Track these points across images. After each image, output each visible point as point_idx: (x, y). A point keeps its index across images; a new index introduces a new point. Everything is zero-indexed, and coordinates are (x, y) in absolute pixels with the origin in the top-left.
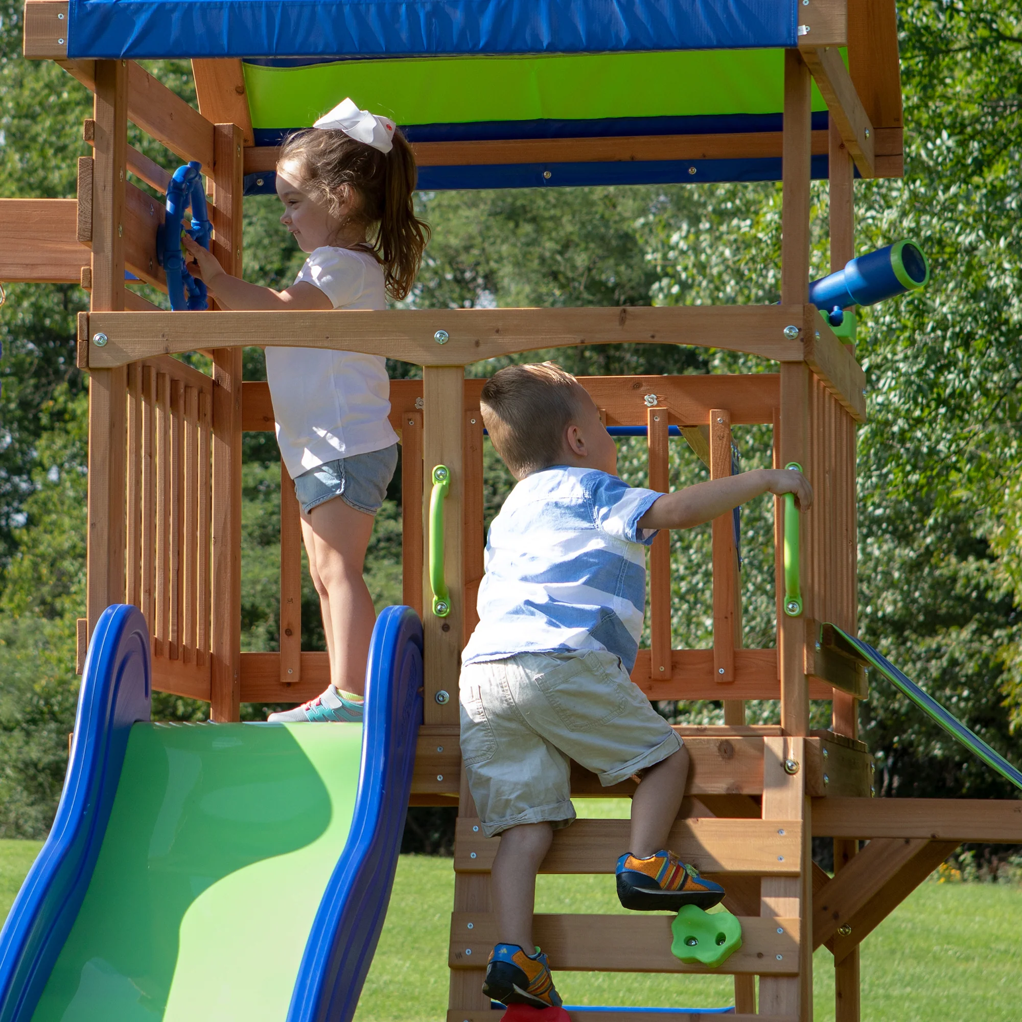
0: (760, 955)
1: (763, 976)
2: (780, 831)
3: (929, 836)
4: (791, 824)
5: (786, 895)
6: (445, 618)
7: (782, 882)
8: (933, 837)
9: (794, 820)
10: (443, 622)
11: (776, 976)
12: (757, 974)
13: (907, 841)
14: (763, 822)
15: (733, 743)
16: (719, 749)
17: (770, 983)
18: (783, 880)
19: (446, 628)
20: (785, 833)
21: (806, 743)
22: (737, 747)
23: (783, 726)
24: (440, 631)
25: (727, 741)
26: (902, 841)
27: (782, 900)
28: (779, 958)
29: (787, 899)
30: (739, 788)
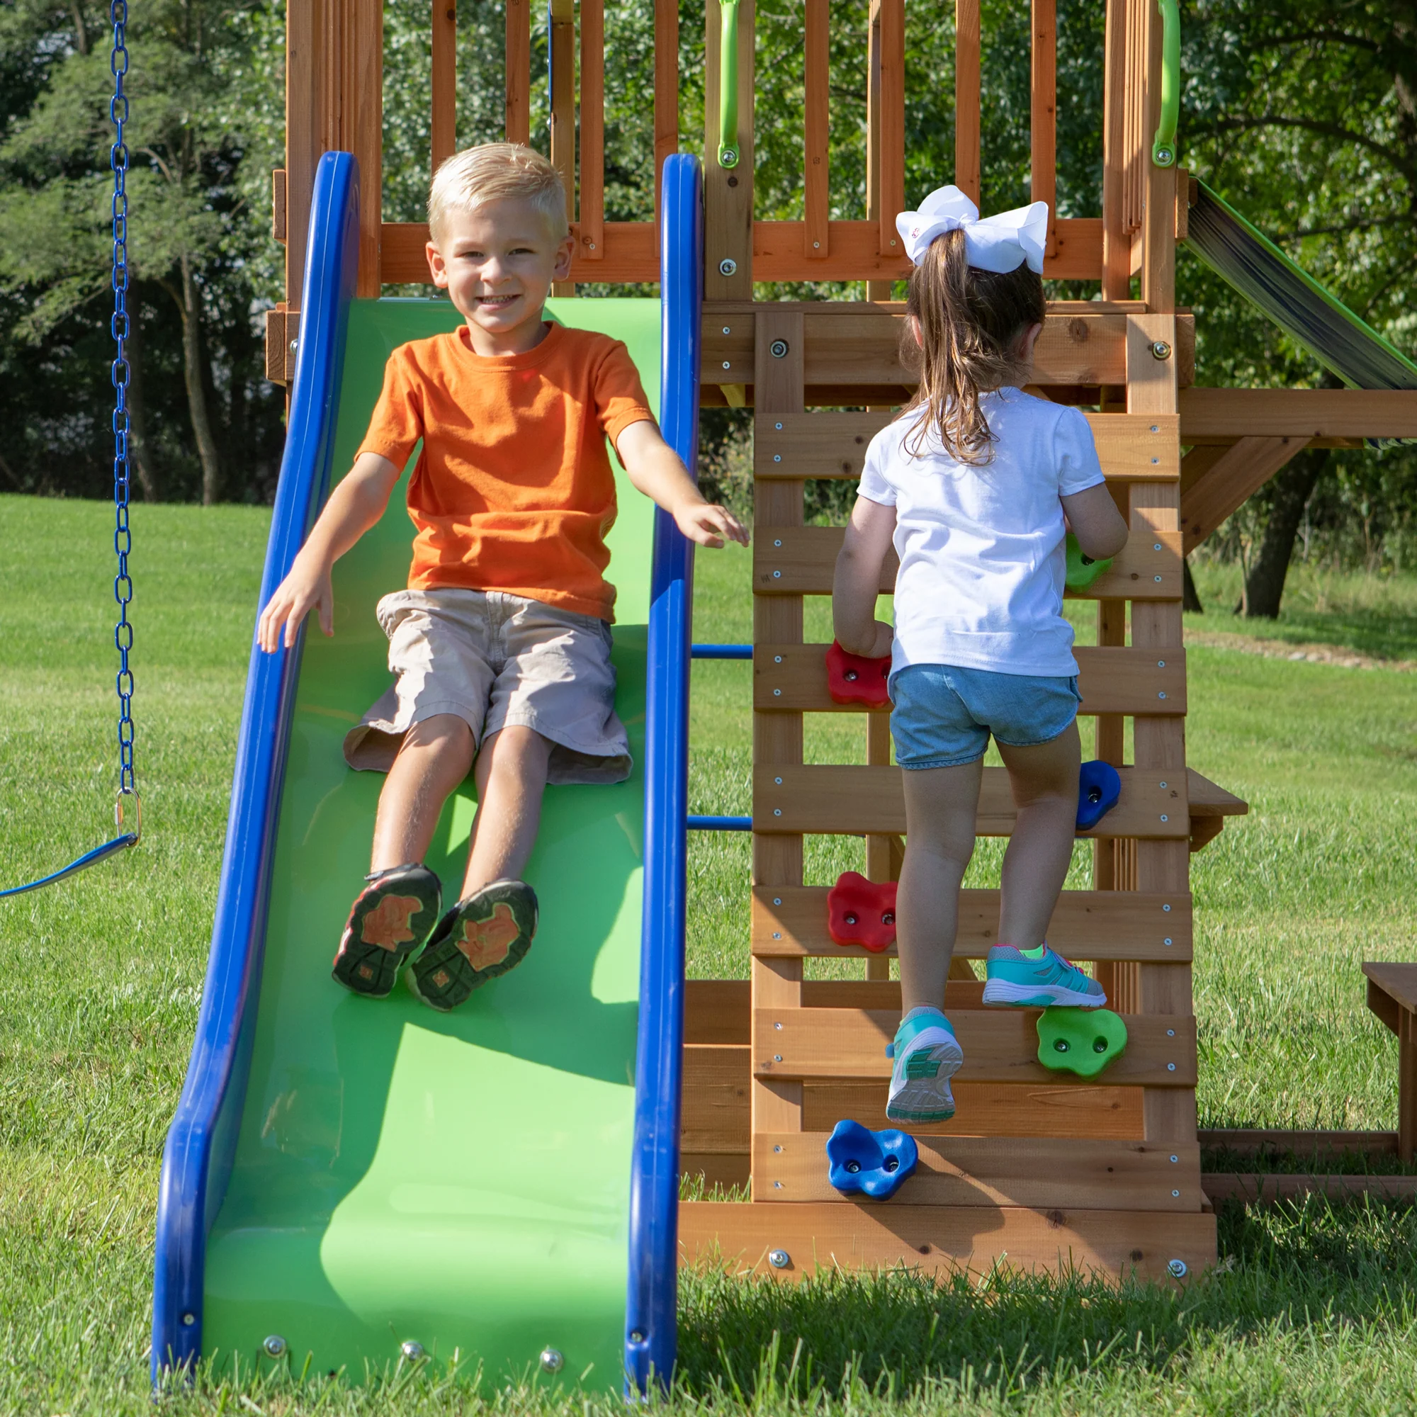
0: (1135, 577)
1: (1137, 601)
2: (1153, 428)
3: (1313, 434)
4: (1165, 419)
5: (1161, 505)
6: (732, 170)
7: (1155, 490)
8: (1318, 434)
9: (1167, 414)
10: (728, 175)
11: (1154, 601)
12: (1128, 598)
13: (1286, 440)
14: (1130, 416)
15: (1088, 322)
16: (1071, 330)
17: (1145, 610)
18: (1156, 487)
19: (733, 182)
20: (1158, 431)
21: (1177, 321)
22: (1092, 327)
23: (1146, 300)
24: (725, 186)
25: (1080, 319)
26: (1280, 440)
27: (1156, 511)
28: (1158, 579)
29: (1163, 510)
30: (1093, 376)
